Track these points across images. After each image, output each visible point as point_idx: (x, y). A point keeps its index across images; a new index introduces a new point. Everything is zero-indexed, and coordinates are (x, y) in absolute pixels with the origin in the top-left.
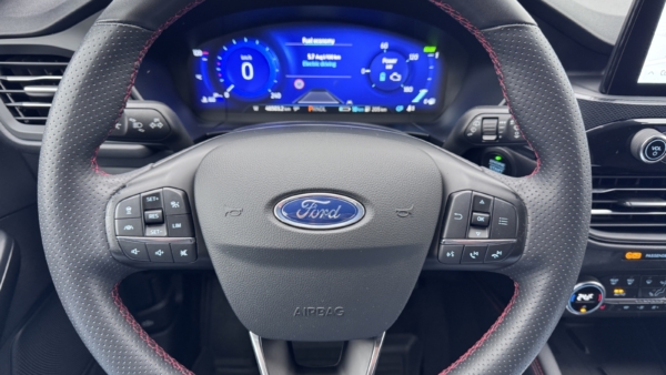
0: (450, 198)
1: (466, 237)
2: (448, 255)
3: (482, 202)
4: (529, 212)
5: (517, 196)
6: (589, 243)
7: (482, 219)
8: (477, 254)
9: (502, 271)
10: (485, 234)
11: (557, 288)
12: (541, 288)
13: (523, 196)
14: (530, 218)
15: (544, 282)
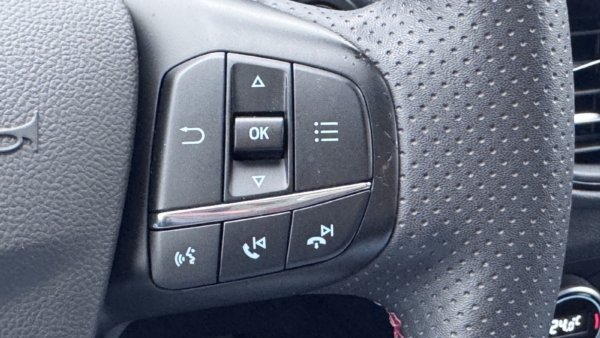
0: (166, 83)
1: (223, 197)
2: (179, 260)
3: (258, 83)
4: (399, 95)
5: (359, 54)
6: (576, 199)
7: (262, 133)
8: (262, 243)
9: (347, 287)
10: (278, 178)
11: (509, 314)
12: (461, 321)
13: (377, 53)
14: (402, 114)
15: (468, 299)
